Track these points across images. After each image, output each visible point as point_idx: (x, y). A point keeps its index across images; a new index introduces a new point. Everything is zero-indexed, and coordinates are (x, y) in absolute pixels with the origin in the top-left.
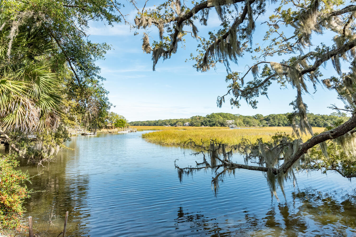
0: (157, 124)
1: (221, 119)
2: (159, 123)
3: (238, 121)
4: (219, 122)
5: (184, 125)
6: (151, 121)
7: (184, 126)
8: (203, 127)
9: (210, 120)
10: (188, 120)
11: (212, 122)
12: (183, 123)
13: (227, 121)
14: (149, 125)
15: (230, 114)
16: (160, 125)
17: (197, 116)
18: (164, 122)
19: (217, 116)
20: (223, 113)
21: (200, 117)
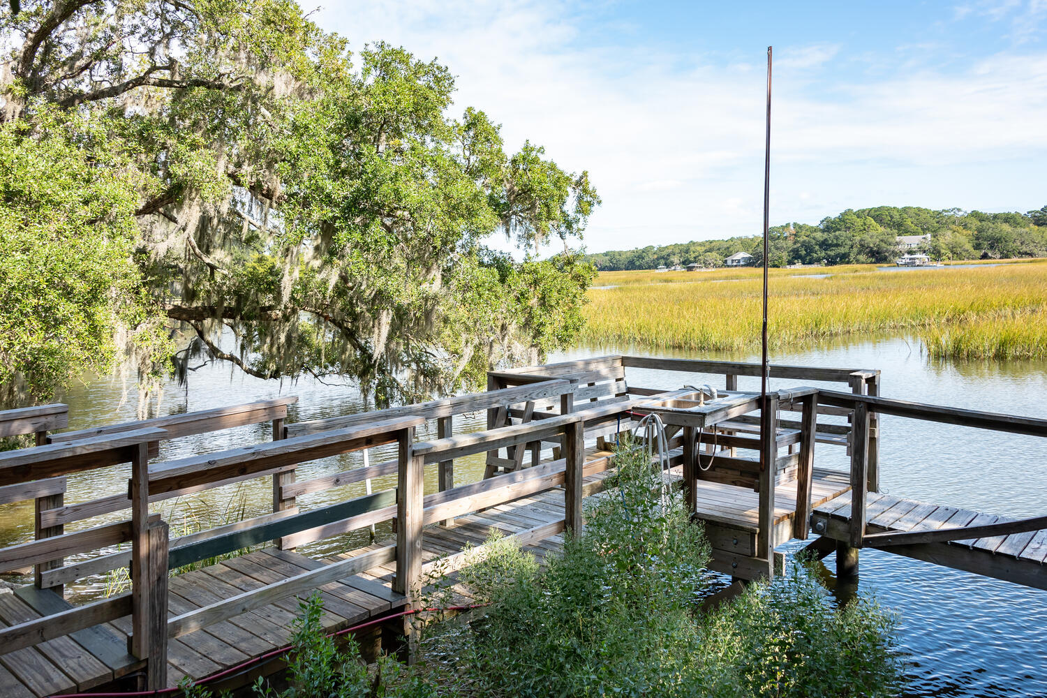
0: (637, 263)
1: (875, 234)
2: (646, 259)
3: (947, 238)
4: (863, 248)
5: (729, 263)
6: (620, 254)
7: (728, 266)
8: (799, 266)
9: (826, 240)
10: (745, 243)
11: (837, 245)
12: (726, 256)
13: (898, 239)
14: (611, 269)
15: (919, 209)
16: (649, 268)
17: (788, 225)
18: (664, 253)
19: (859, 222)
20: (889, 209)
21: (800, 227)
